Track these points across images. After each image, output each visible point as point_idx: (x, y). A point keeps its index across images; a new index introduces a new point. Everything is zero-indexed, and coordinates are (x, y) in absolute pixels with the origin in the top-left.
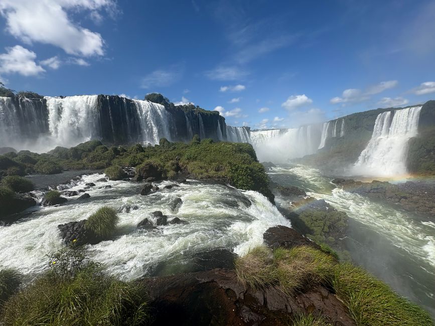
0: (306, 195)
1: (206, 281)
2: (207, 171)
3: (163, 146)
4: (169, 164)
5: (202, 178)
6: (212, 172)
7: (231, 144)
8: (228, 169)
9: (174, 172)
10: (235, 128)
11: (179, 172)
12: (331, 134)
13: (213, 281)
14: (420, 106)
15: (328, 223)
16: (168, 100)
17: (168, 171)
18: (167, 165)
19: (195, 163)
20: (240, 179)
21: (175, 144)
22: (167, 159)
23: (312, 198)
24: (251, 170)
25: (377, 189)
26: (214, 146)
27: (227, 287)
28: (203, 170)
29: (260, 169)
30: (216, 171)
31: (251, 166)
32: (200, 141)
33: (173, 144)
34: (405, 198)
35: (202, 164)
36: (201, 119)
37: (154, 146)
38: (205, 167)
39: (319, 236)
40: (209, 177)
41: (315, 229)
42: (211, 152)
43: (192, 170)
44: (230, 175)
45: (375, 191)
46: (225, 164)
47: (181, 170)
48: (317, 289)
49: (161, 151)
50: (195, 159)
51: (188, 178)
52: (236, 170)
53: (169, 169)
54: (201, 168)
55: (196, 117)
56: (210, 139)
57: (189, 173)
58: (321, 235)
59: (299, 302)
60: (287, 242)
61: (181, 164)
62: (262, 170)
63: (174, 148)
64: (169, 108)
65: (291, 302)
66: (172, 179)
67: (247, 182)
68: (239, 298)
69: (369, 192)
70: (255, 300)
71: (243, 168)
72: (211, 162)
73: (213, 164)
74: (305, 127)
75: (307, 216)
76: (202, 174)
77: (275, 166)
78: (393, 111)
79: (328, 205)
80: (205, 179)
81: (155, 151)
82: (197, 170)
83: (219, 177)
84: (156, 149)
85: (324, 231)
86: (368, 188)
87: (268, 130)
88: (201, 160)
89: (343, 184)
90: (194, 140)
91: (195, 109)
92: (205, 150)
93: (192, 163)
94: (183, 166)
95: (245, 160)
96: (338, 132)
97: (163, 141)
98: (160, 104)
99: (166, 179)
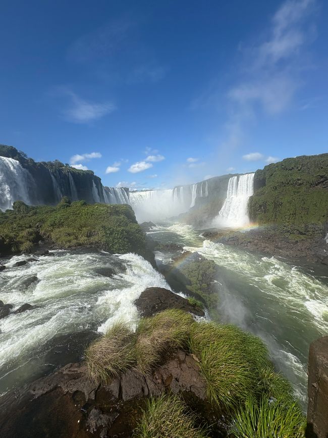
0: (183, 250)
1: (45, 392)
2: (76, 238)
3: (19, 211)
4: (24, 233)
5: (70, 247)
6: (83, 239)
7: (106, 206)
8: (101, 233)
9: (31, 243)
10: (113, 188)
11: (40, 242)
12: (199, 193)
13: (56, 388)
14: (253, 173)
15: (201, 272)
16: (25, 155)
17: (22, 243)
18: (21, 235)
19: (61, 229)
20: (116, 243)
21: (37, 208)
22: (21, 228)
23: (188, 253)
24: (127, 232)
25: (233, 237)
26: (85, 209)
27: (75, 390)
28: (72, 237)
29: (137, 230)
30: (88, 236)
31: (128, 228)
32: (70, 203)
33: (33, 208)
34: (250, 242)
35: (70, 230)
36: (71, 178)
37: (4, 212)
38: (74, 234)
39: (195, 285)
40: (80, 245)
41: (192, 279)
42: (82, 215)
43: (57, 239)
44: (104, 239)
45: (232, 239)
46: (97, 228)
47: (43, 240)
48: (175, 355)
49: (15, 218)
50: (61, 225)
51: (51, 249)
52: (111, 233)
53: (23, 240)
54: (69, 235)
55: (65, 177)
56: (82, 202)
57: (53, 243)
58: (196, 284)
59: (157, 377)
60: (157, 304)
61: (42, 232)
62: (139, 232)
63: (35, 213)
64: (26, 164)
65: (149, 381)
66: (28, 252)
67: (123, 246)
68: (89, 399)
69: (228, 241)
70: (109, 394)
71: (119, 231)
72: (81, 227)
73: (84, 229)
74: (178, 188)
75: (185, 269)
76: (70, 241)
77: (155, 226)
78: (238, 175)
79: (200, 256)
80: (73, 248)
81: (6, 217)
82: (63, 238)
83: (92, 244)
84: (8, 215)
85: (199, 279)
86: (227, 238)
87: (147, 191)
88: (69, 226)
89: (210, 237)
90: (62, 202)
91: (63, 168)
92: (74, 213)
93: (57, 230)
94: (45, 234)
95: (120, 223)
96: (204, 192)
97: (19, 205)
98: (13, 158)
99: (18, 253)
